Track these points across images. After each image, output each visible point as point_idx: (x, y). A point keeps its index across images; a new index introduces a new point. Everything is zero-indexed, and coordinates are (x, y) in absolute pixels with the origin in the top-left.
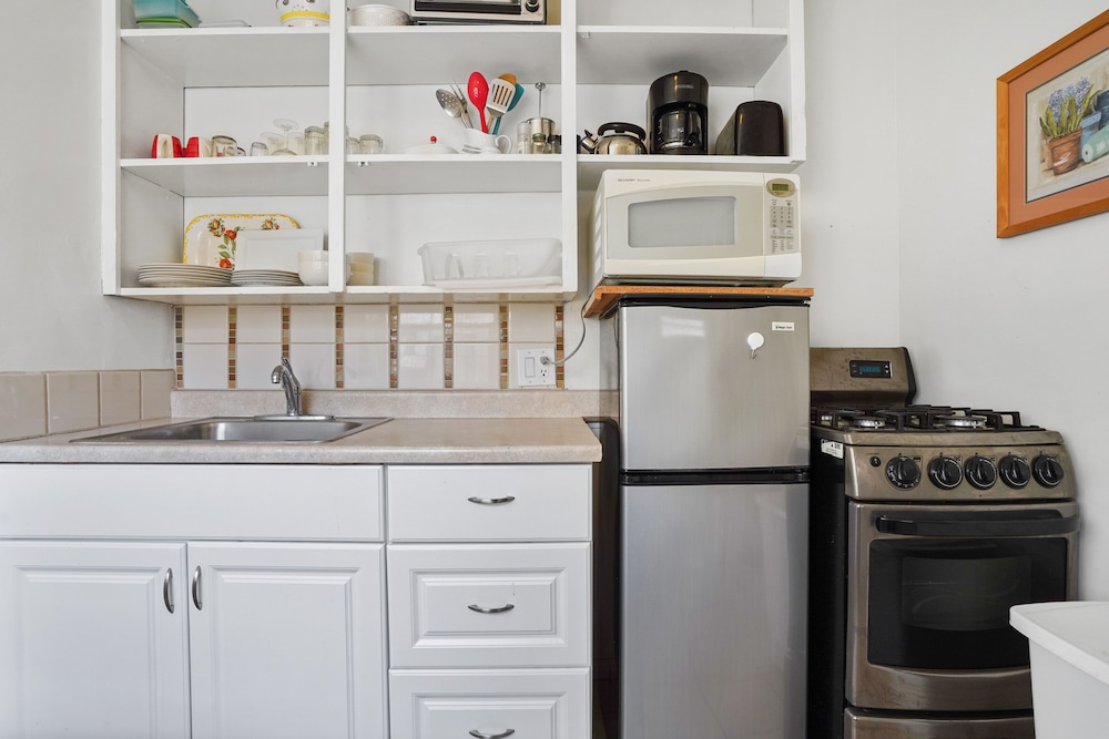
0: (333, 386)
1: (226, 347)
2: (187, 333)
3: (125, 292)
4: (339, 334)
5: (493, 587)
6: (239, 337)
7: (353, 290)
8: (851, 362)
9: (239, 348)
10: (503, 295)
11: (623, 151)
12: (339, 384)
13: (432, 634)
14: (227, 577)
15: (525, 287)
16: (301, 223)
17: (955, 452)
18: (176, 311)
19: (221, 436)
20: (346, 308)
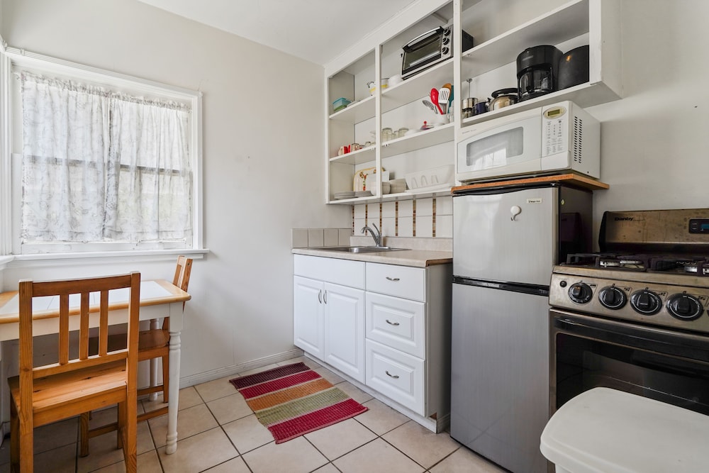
0: (394, 235)
1: (365, 220)
2: (355, 214)
3: (332, 202)
4: (397, 213)
5: (395, 315)
6: (368, 217)
7: (385, 196)
8: (691, 221)
9: (368, 219)
10: (434, 194)
11: (503, 105)
12: (397, 235)
13: (377, 328)
14: (332, 295)
15: (442, 189)
16: (386, 169)
17: (627, 285)
18: (352, 207)
19: (355, 251)
20: (399, 202)
